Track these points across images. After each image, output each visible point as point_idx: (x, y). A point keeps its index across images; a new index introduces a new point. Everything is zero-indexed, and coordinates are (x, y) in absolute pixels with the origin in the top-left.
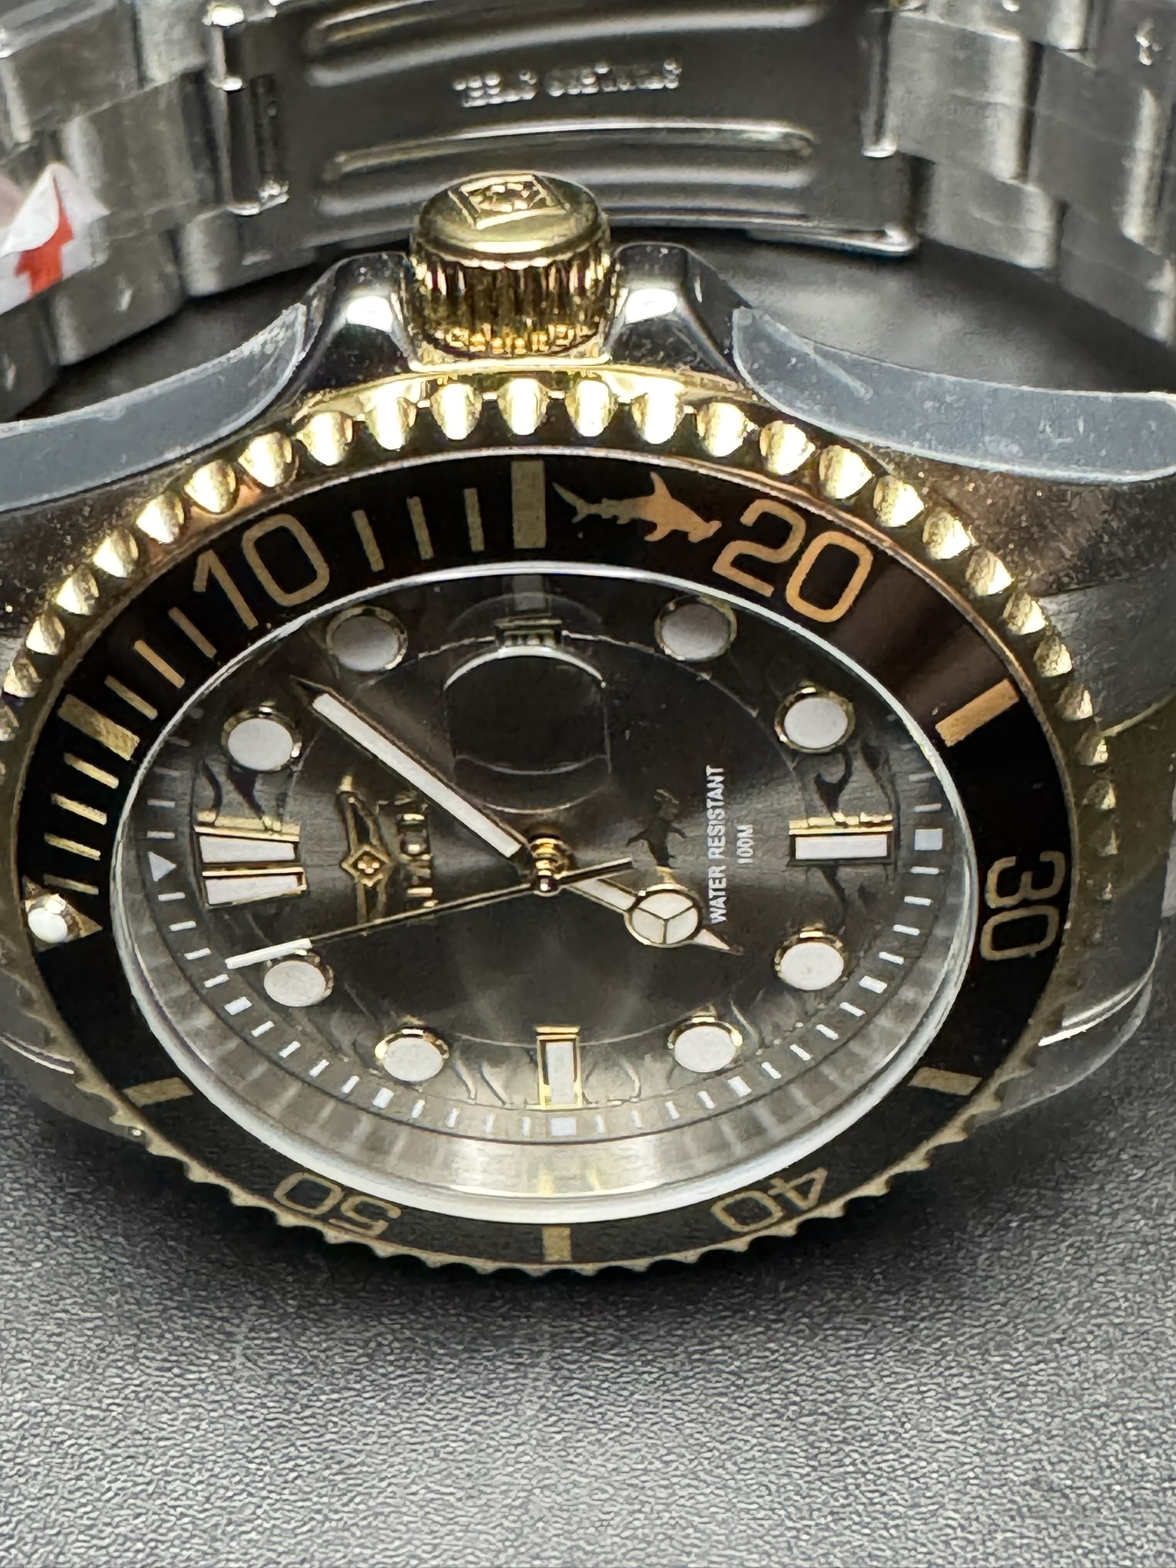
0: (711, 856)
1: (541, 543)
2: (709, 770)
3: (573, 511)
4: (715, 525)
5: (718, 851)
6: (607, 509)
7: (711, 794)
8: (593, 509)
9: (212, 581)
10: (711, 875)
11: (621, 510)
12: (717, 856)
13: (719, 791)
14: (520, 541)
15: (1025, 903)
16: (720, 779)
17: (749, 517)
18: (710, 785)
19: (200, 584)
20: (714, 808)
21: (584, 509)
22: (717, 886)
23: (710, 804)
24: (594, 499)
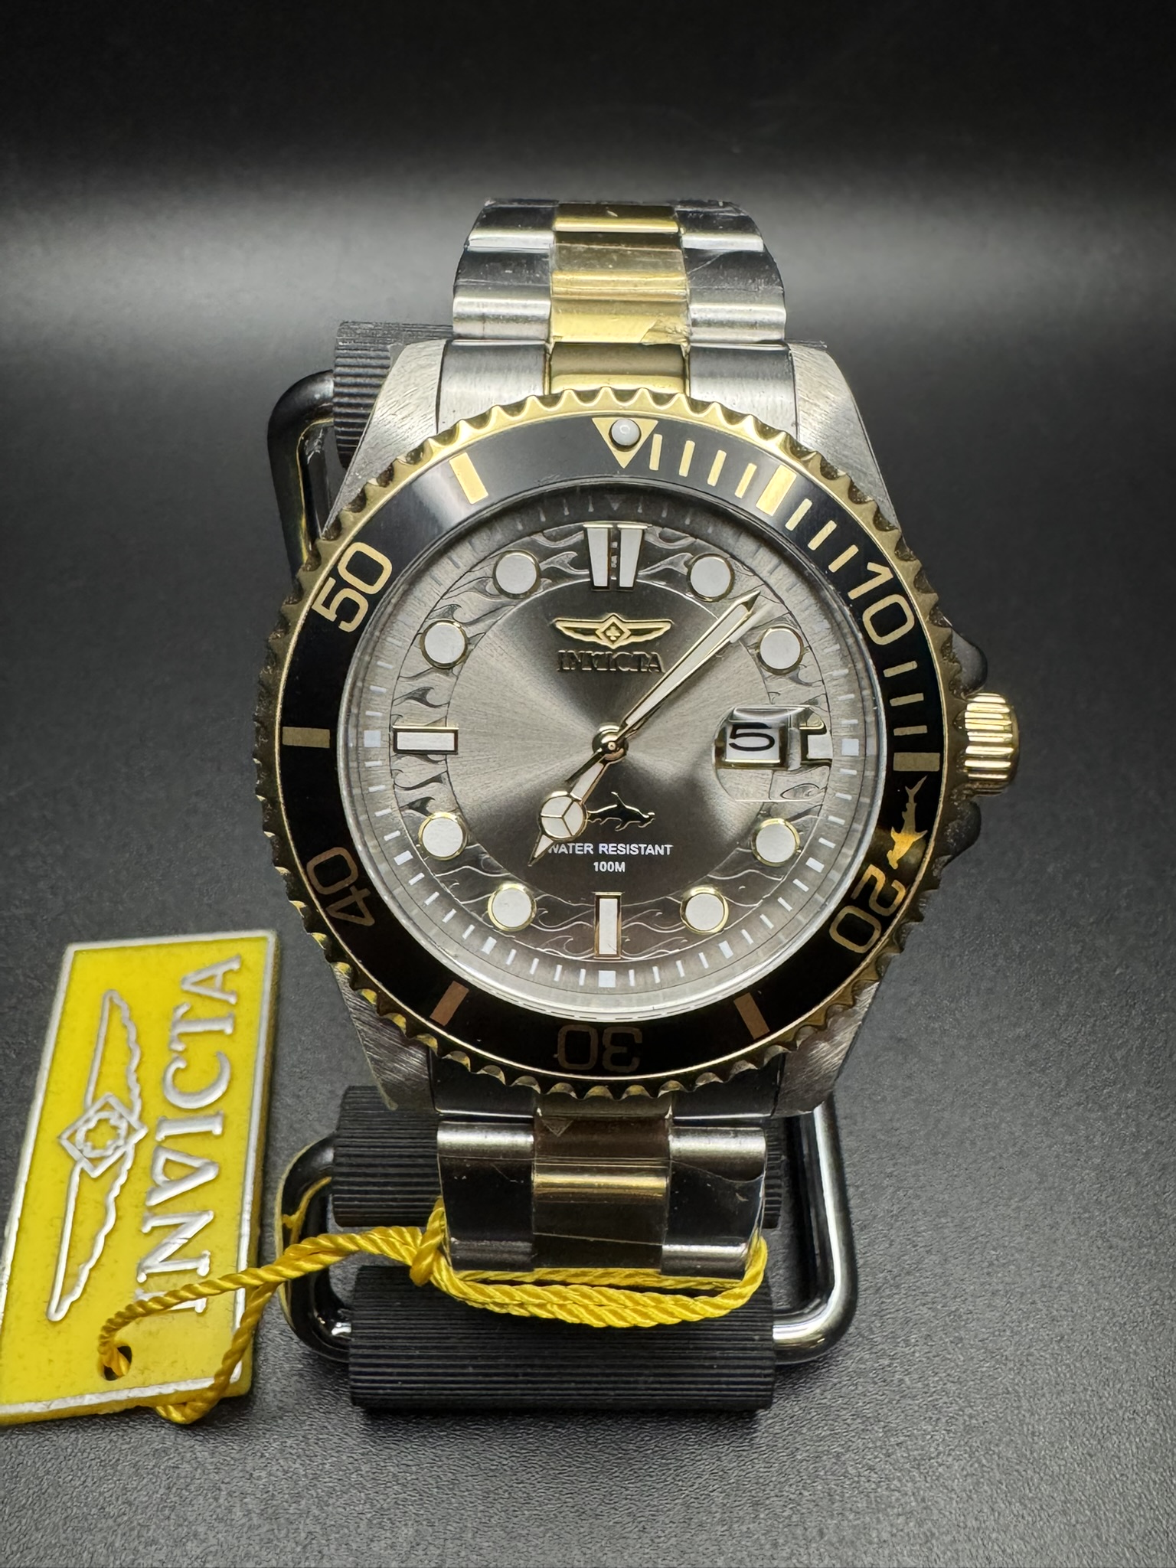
0: (601, 845)
1: (896, 768)
2: (668, 846)
3: (911, 788)
4: (895, 866)
5: (605, 850)
6: (911, 806)
7: (650, 847)
8: (911, 799)
9: (875, 575)
10: (586, 845)
11: (909, 815)
12: (601, 849)
13: (652, 852)
14: (898, 757)
15: (602, 1049)
16: (662, 852)
17: (896, 884)
18: (657, 846)
19: (872, 567)
20: (639, 848)
21: (912, 792)
22: (577, 848)
23: (643, 846)
24: (917, 798)
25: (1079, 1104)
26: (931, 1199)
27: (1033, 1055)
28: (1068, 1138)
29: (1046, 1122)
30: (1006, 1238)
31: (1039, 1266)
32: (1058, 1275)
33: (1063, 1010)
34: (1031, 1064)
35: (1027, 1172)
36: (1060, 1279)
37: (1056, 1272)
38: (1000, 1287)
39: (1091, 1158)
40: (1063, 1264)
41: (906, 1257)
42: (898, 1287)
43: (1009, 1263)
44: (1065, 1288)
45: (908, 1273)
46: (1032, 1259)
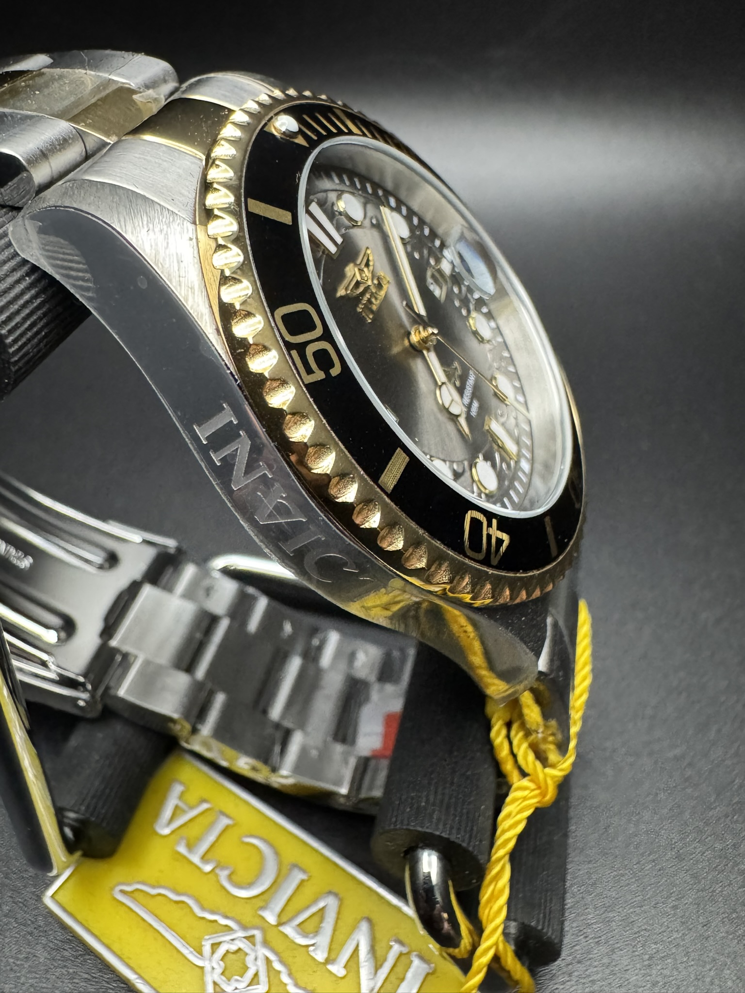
25: (727, 816)
26: (601, 894)
27: (689, 772)
28: (718, 846)
29: (700, 831)
30: (665, 934)
31: (693, 960)
32: (710, 970)
33: (712, 735)
34: (687, 780)
35: (682, 874)
36: (712, 973)
37: (708, 967)
38: (659, 979)
39: (738, 865)
40: (714, 960)
41: (577, 948)
42: (570, 975)
43: (667, 956)
44: (717, 982)
45: (579, 962)
46: (687, 954)
